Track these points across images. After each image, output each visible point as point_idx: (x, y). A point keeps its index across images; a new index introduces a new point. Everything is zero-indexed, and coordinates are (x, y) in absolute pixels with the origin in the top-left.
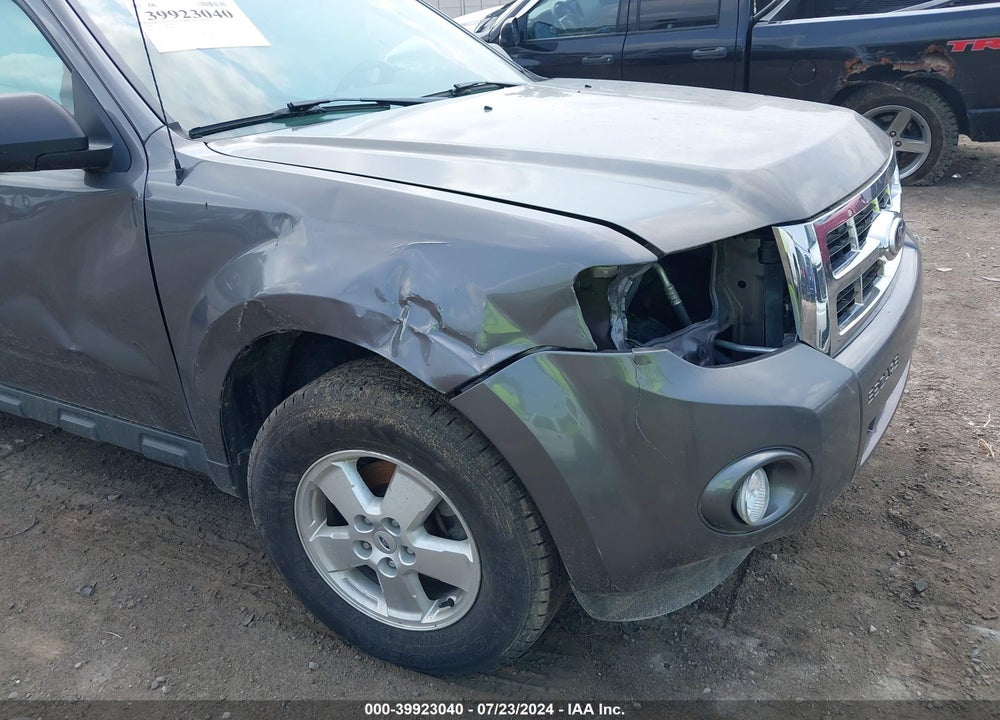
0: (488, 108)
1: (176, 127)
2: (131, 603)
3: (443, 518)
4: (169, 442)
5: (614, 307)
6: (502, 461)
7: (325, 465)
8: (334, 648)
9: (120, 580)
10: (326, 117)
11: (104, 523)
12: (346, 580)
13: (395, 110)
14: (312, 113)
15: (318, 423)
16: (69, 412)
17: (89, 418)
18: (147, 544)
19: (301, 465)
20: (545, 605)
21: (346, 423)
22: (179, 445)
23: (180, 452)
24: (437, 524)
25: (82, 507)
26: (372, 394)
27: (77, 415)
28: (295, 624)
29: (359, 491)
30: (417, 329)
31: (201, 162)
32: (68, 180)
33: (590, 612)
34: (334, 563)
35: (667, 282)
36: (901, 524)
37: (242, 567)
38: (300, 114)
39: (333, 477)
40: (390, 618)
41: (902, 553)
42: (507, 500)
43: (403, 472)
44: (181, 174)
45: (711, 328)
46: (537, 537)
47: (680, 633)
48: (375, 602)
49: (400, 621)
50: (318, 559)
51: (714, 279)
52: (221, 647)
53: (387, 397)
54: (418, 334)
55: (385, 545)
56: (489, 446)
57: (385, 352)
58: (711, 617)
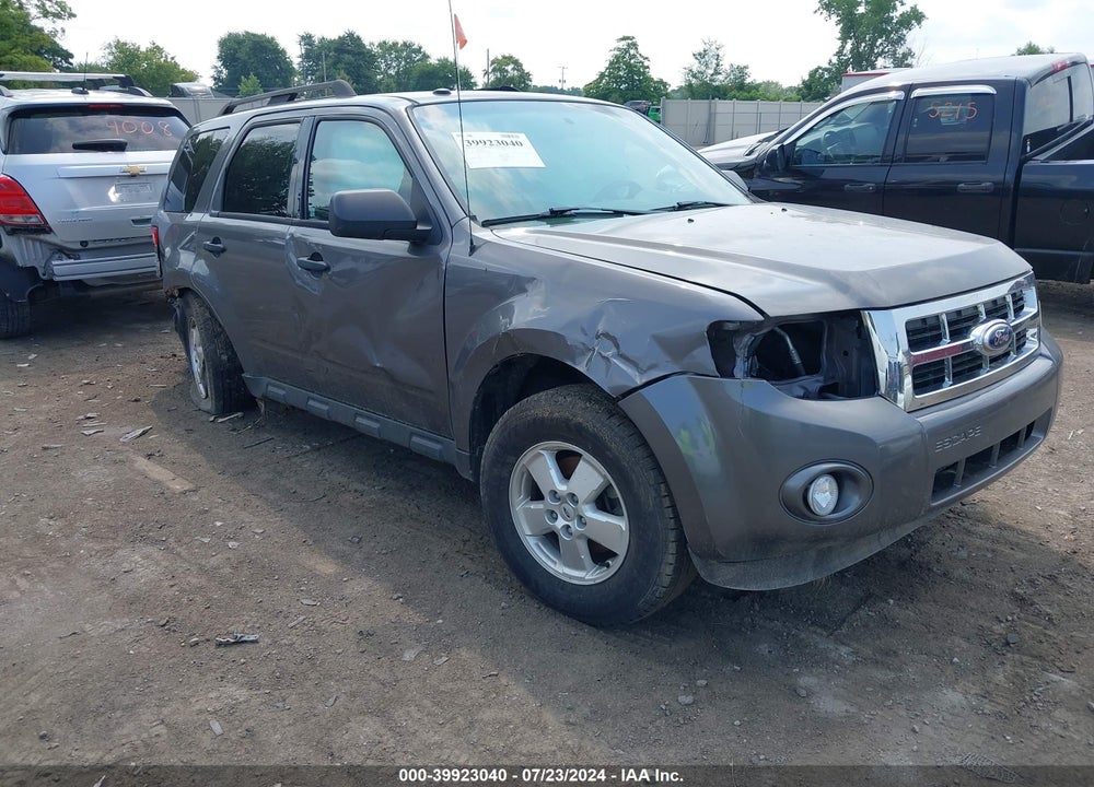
0: (690, 221)
1: (473, 218)
2: (384, 551)
3: (609, 499)
4: (429, 439)
5: (738, 354)
6: (652, 455)
7: (535, 452)
8: (521, 598)
9: (378, 538)
10: (575, 220)
11: (372, 501)
12: (537, 545)
13: (626, 217)
14: (565, 216)
15: (535, 419)
16: (361, 415)
17: (377, 421)
18: (399, 519)
19: (518, 451)
20: (672, 567)
21: (552, 420)
22: (438, 442)
23: (437, 447)
24: (604, 502)
25: (356, 491)
26: (571, 402)
27: (368, 418)
28: (496, 580)
29: (554, 473)
30: (603, 354)
31: (487, 242)
32: (398, 247)
33: (702, 574)
34: (531, 529)
35: (791, 347)
36: (1021, 600)
37: (465, 542)
38: (557, 216)
39: (539, 461)
40: (564, 574)
41: (1010, 618)
42: (652, 483)
43: (585, 460)
44: (473, 249)
45: (818, 381)
46: (669, 513)
47: (788, 634)
48: (556, 563)
49: (571, 577)
50: (521, 527)
51: (825, 346)
52: (442, 586)
53: (581, 404)
54: (604, 357)
55: (567, 516)
56: (645, 444)
57: (582, 368)
58: (819, 630)
